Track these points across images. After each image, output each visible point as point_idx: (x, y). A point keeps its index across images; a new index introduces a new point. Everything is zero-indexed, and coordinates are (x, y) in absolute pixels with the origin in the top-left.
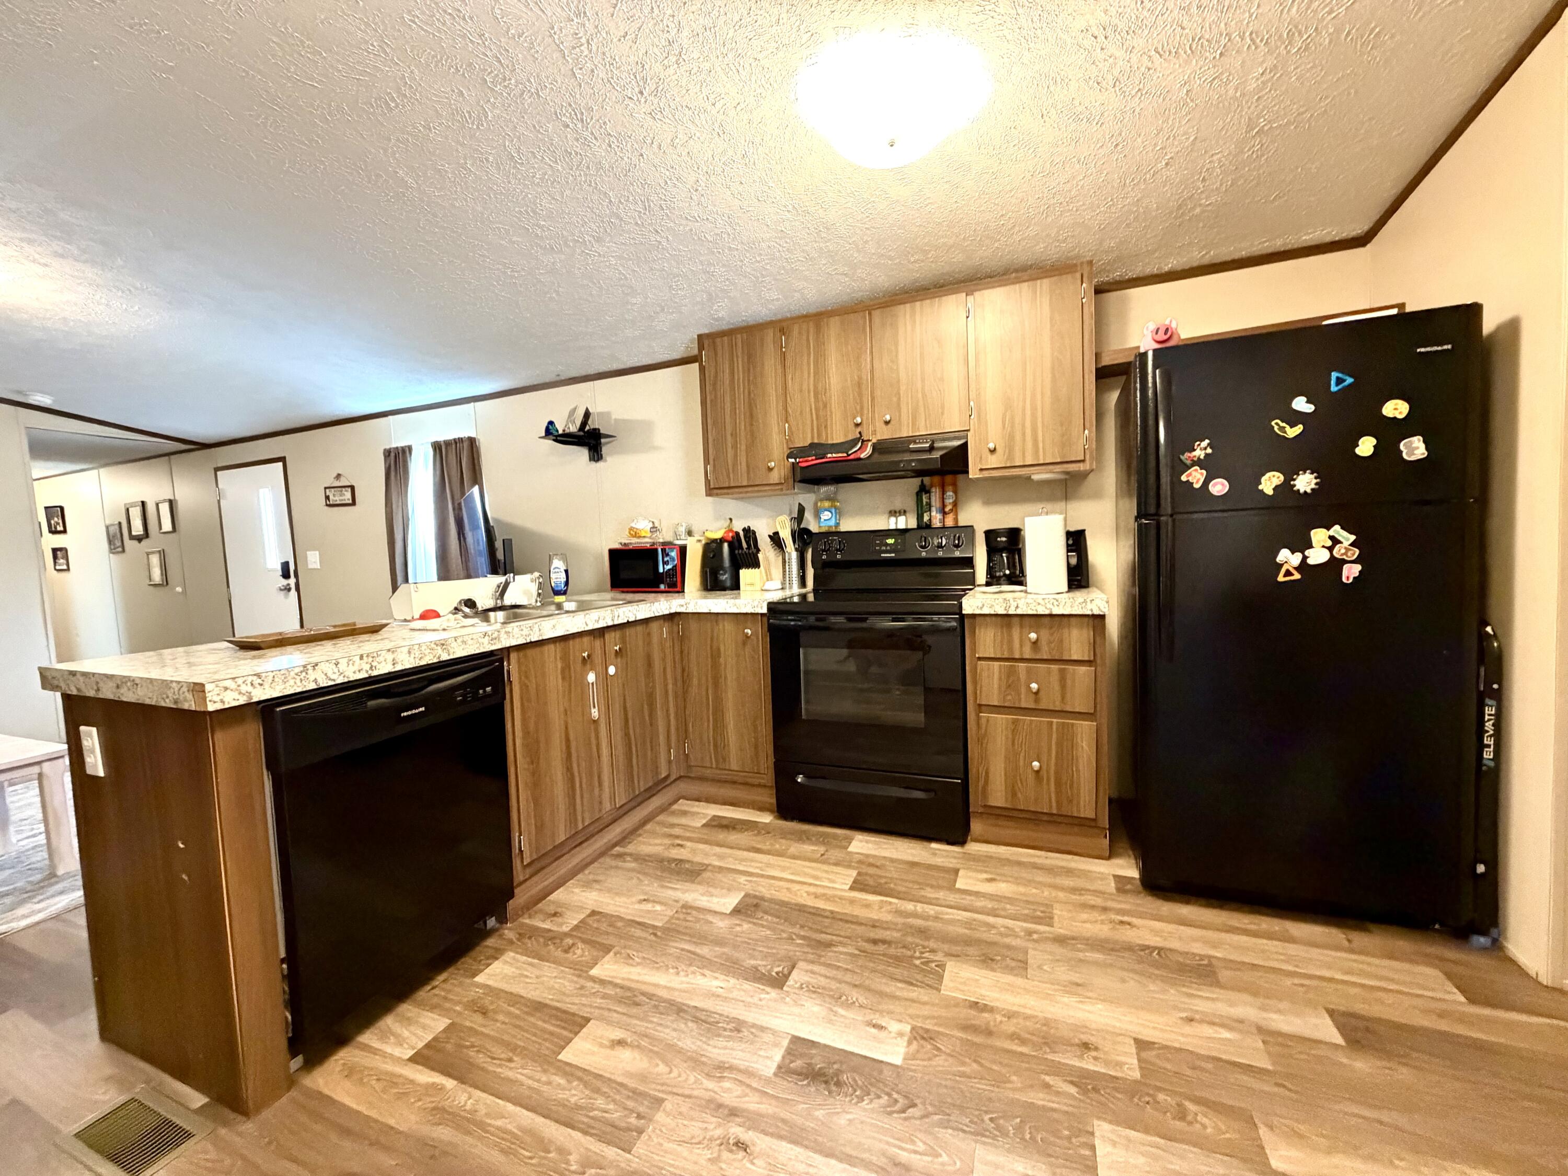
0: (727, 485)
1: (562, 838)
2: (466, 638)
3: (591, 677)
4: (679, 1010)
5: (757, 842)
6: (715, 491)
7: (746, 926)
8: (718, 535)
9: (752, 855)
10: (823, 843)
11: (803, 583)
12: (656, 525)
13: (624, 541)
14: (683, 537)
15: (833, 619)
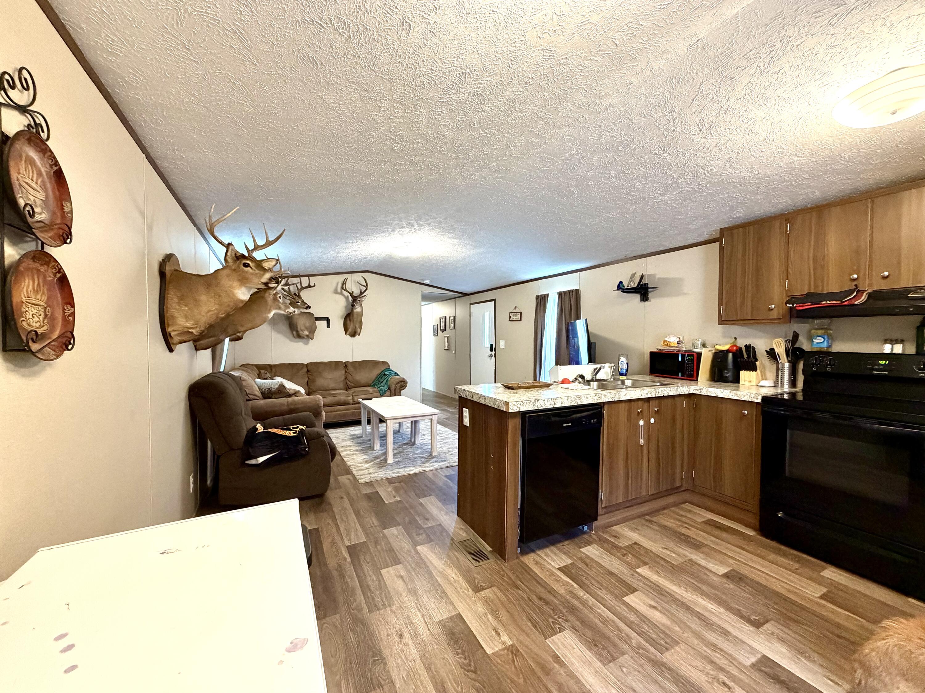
0: (735, 319)
1: (621, 501)
2: (588, 396)
3: (641, 423)
4: (688, 609)
5: (742, 543)
6: (725, 322)
7: (732, 586)
8: (726, 347)
9: (738, 550)
10: (798, 562)
11: (793, 383)
12: (681, 339)
13: (659, 348)
14: (699, 347)
15: (819, 415)
